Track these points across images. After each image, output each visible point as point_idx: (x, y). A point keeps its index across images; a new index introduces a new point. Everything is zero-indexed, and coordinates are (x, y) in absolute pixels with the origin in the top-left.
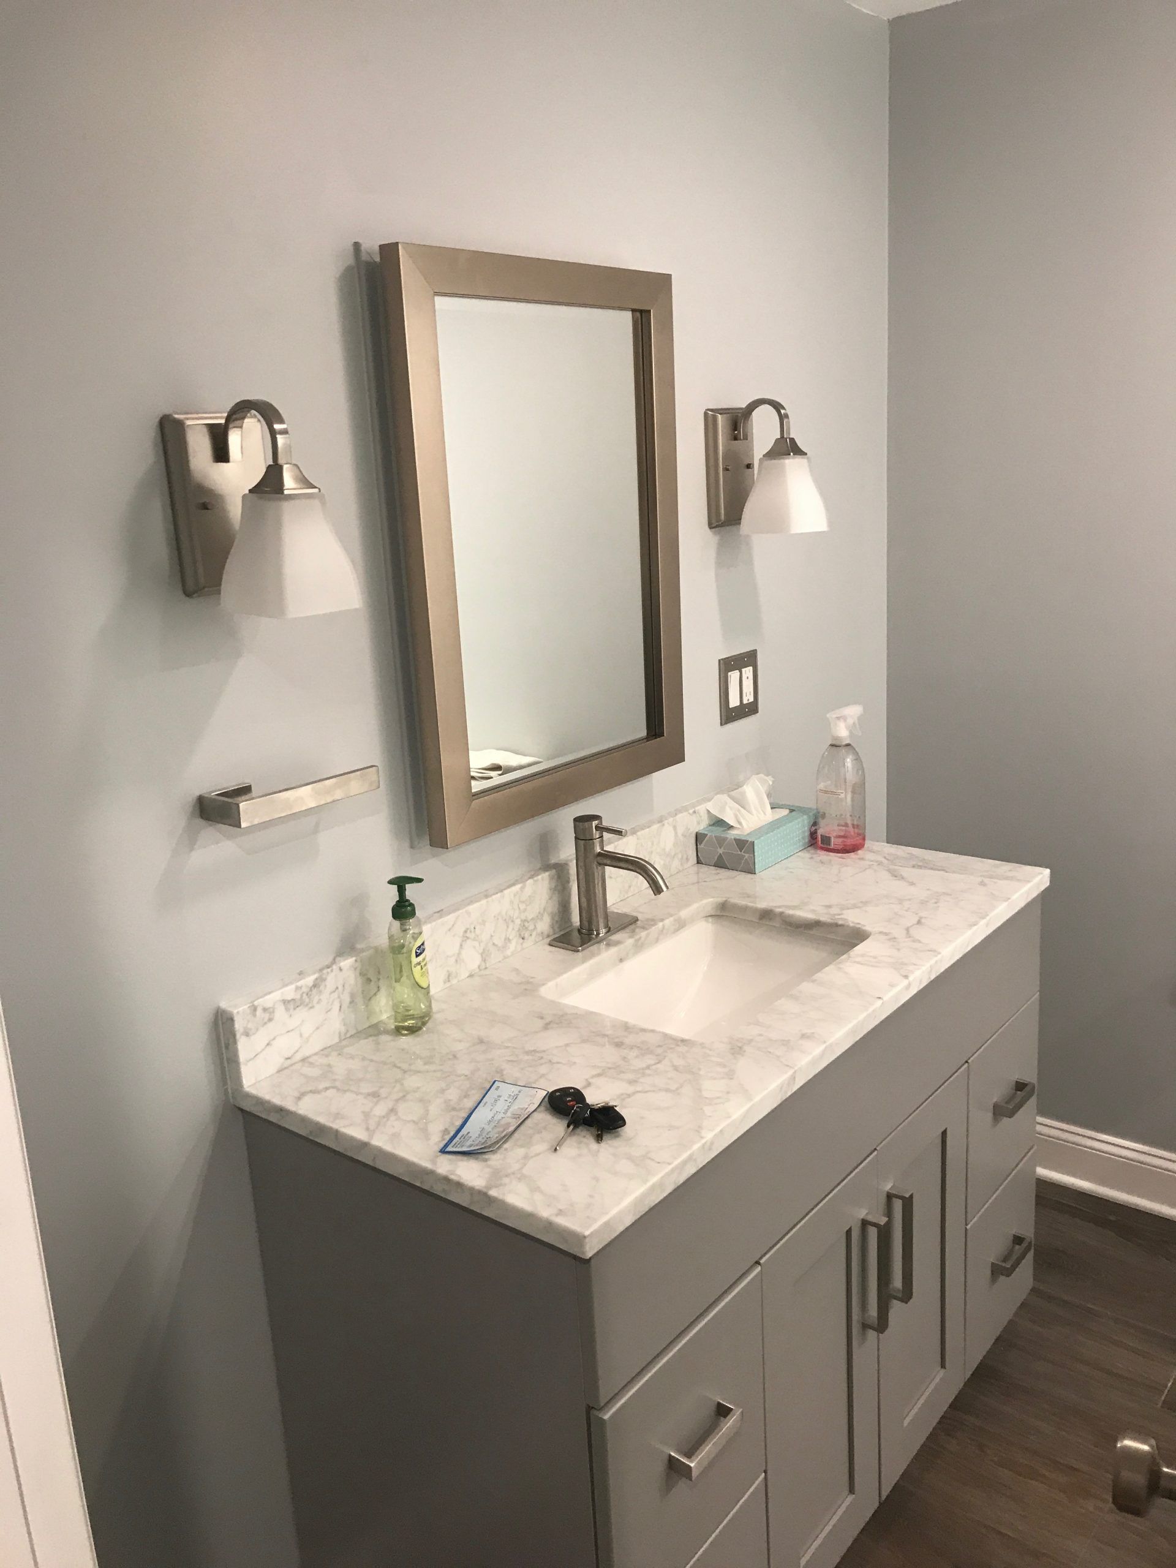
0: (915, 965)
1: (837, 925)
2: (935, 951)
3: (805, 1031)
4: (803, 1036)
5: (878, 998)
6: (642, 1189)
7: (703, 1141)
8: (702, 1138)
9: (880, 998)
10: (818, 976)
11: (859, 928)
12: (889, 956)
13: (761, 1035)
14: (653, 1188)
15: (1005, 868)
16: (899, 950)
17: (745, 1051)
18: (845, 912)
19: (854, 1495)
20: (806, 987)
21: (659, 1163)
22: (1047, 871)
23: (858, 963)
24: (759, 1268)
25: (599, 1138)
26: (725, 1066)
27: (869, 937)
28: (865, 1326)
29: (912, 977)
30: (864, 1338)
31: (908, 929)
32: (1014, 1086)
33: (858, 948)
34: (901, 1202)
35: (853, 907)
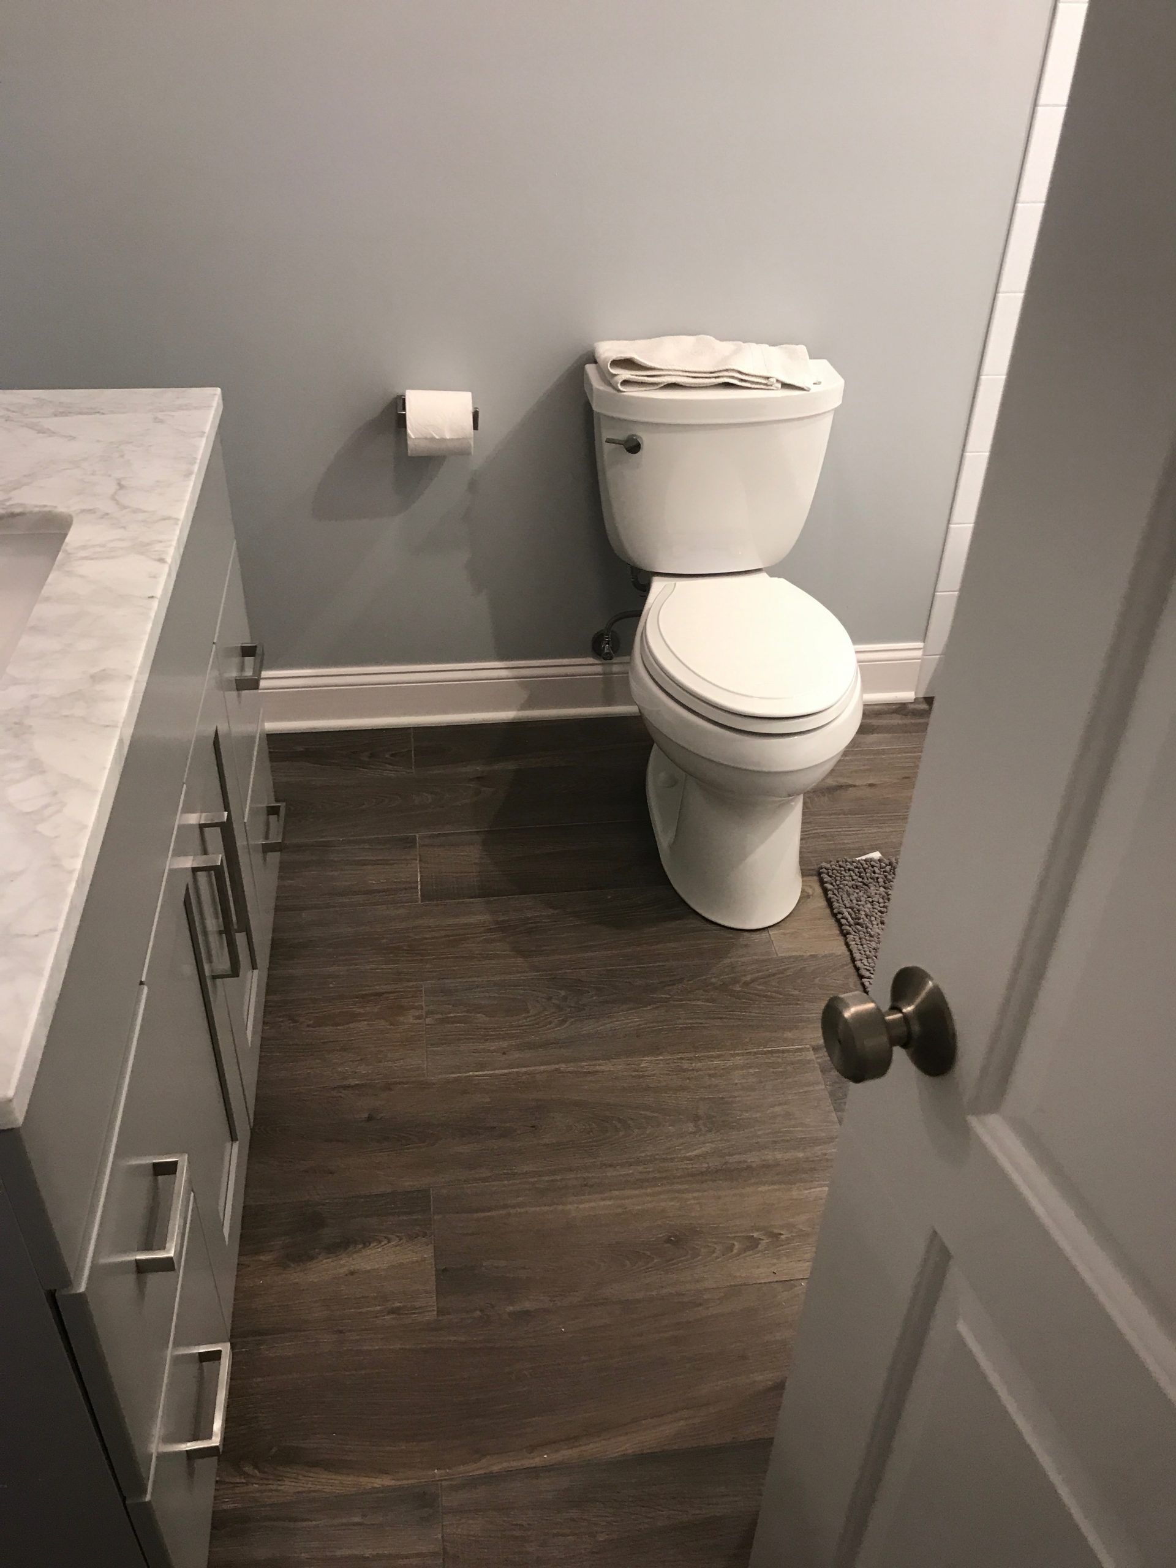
0: (161, 542)
1: (13, 515)
2: (169, 518)
3: (93, 671)
4: (95, 678)
5: (149, 597)
7: (76, 876)
8: (71, 872)
9: (152, 597)
10: (46, 591)
11: (50, 512)
12: (119, 540)
13: (34, 696)
15: (169, 395)
16: (124, 528)
17: (31, 727)
18: (13, 494)
19: (238, 1142)
20: (41, 610)
22: (218, 390)
23: (86, 558)
24: (145, 989)
26: (18, 758)
27: (72, 521)
28: (214, 977)
29: (169, 560)
30: (215, 992)
31: (113, 498)
32: (241, 654)
33: (73, 538)
34: (218, 829)
35: (18, 485)
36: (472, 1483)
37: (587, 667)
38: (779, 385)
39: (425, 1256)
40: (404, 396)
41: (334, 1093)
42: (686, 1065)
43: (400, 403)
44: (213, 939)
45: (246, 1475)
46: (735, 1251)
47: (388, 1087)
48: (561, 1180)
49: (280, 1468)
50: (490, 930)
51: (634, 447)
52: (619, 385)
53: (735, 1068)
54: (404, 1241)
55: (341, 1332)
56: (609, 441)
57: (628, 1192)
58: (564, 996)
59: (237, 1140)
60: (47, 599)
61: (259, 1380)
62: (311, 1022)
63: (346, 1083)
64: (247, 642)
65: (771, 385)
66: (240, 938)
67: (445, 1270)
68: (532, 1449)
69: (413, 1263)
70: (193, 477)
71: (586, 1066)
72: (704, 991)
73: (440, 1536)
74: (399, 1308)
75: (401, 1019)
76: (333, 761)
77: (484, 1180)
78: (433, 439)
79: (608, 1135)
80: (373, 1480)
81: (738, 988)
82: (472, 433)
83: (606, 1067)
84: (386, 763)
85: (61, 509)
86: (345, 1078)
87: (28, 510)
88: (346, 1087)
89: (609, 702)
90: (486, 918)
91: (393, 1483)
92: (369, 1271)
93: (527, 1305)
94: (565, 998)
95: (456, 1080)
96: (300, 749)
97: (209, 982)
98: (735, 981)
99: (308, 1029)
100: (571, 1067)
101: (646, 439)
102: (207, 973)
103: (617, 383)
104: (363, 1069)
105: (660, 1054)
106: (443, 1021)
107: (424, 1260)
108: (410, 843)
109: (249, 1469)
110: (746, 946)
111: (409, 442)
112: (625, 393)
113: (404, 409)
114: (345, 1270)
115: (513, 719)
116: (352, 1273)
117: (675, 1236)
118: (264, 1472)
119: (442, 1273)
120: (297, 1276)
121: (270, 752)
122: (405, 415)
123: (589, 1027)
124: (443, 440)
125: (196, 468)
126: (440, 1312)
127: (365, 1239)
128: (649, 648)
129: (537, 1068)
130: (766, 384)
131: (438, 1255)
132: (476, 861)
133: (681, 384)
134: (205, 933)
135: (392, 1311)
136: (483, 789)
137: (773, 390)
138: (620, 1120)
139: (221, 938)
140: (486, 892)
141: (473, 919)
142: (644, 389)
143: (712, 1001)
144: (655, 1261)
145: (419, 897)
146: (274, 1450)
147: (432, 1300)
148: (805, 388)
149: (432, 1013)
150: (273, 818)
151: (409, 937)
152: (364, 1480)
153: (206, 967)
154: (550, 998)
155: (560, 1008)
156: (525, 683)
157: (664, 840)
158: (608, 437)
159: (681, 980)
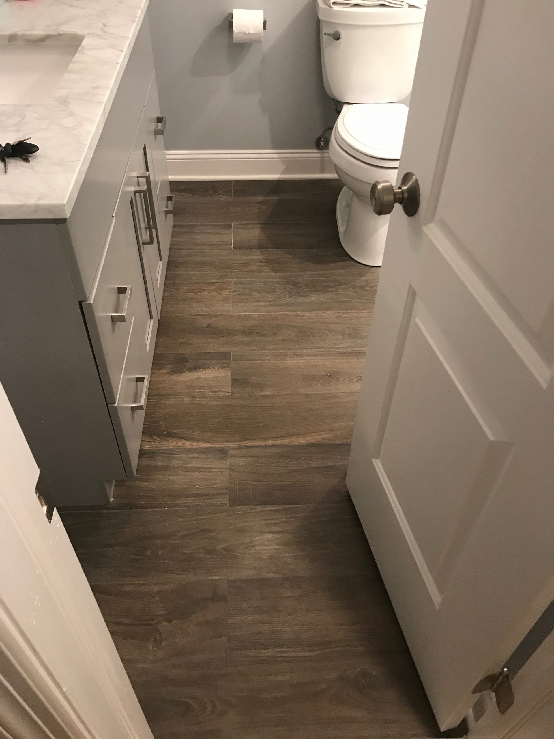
0: (122, 45)
1: (61, 35)
2: (125, 37)
4: (94, 88)
5: (116, 63)
6: (75, 175)
7: (87, 146)
8: (85, 145)
9: (118, 63)
10: (74, 60)
11: (75, 34)
12: (103, 43)
13: (70, 93)
14: (79, 173)
16: (105, 39)
17: (69, 102)
18: (60, 27)
20: (74, 66)
21: (73, 162)
23: (90, 49)
24: (115, 220)
25: (27, 160)
26: (64, 111)
27: (84, 38)
28: (143, 244)
29: (125, 51)
30: (144, 250)
31: (102, 29)
32: (156, 121)
33: (84, 43)
34: (145, 179)
35: (62, 24)
36: (240, 448)
37: (314, 154)
38: (408, 5)
39: (228, 374)
40: (233, 13)
41: (194, 317)
42: (341, 315)
43: (231, 16)
44: (143, 231)
45: (154, 439)
46: (354, 381)
47: (216, 316)
48: (285, 352)
49: (168, 438)
50: (262, 262)
51: (337, 37)
52: (331, 4)
53: (363, 317)
54: (219, 369)
55: (193, 397)
56: (325, 34)
57: (312, 358)
58: (292, 288)
59: (152, 319)
60: (74, 62)
61: (160, 410)
62: (185, 291)
63: (199, 314)
64: (159, 116)
65: (404, 6)
66: (154, 231)
67: (235, 380)
68: (266, 439)
69: (223, 376)
70: (135, 23)
71: (299, 313)
72: (352, 289)
73: (228, 463)
74: (216, 391)
75: (222, 292)
76: (197, 193)
77: (254, 350)
78: (245, 33)
79: (306, 338)
80: (203, 444)
81: (368, 288)
82: (263, 32)
83: (308, 314)
84: (221, 195)
85: (80, 32)
86: (198, 312)
87: (66, 33)
88: (199, 315)
89: (323, 172)
90: (261, 257)
91: (210, 446)
92: (205, 378)
93: (268, 393)
94: (292, 289)
95: (245, 315)
96: (183, 187)
97: (141, 245)
98: (367, 285)
99: (184, 294)
100: (292, 313)
101: (343, 33)
102: (141, 242)
103: (330, 4)
104: (205, 309)
105: (331, 311)
106: (239, 294)
107: (227, 375)
108: (229, 227)
109: (156, 438)
110: (374, 273)
111: (234, 35)
112: (334, 9)
113: (232, 19)
114: (195, 377)
115: (278, 179)
116: (198, 378)
117: (330, 374)
118: (161, 439)
119: (234, 380)
120: (175, 378)
121: (170, 188)
122: (232, 21)
123: (301, 299)
124: (249, 34)
125: (137, 20)
126: (232, 393)
127: (204, 367)
128: (338, 132)
129: (278, 313)
130: (401, 5)
131: (233, 374)
132: (258, 235)
133: (361, 4)
134: (140, 228)
135: (215, 392)
136: (262, 207)
137: (404, 8)
138: (311, 333)
139: (146, 230)
140: (261, 247)
141: (254, 257)
142: (343, 7)
143: (355, 292)
144: (321, 382)
145: (232, 248)
146: (165, 432)
147: (230, 389)
148: (420, 7)
149: (236, 291)
150: (170, 202)
151: (227, 263)
152: (199, 444)
153: (140, 240)
154: (285, 289)
155: (289, 292)
156: (284, 160)
157: (341, 229)
158: (325, 32)
159: (343, 284)
